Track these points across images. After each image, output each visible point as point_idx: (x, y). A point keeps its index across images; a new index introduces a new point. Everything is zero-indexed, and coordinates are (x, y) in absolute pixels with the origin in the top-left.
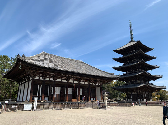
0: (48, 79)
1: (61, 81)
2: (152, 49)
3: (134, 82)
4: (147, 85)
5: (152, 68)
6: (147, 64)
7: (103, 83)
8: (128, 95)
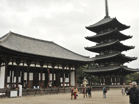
0: (21, 64)
1: (35, 66)
2: (128, 27)
3: (108, 64)
4: (122, 68)
5: (127, 48)
6: (122, 44)
7: (77, 67)
8: (101, 79)
